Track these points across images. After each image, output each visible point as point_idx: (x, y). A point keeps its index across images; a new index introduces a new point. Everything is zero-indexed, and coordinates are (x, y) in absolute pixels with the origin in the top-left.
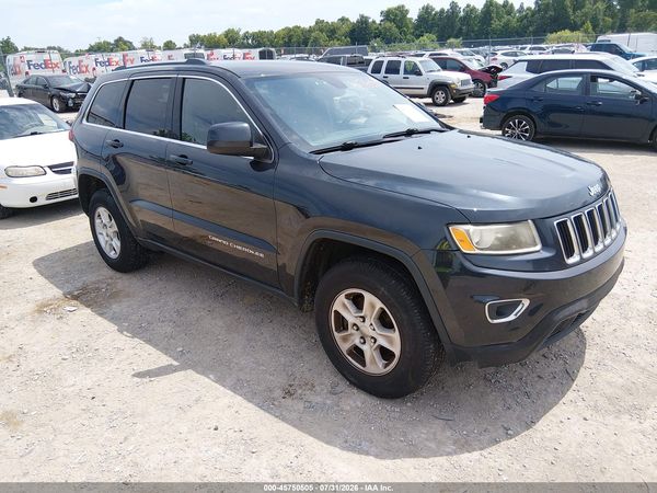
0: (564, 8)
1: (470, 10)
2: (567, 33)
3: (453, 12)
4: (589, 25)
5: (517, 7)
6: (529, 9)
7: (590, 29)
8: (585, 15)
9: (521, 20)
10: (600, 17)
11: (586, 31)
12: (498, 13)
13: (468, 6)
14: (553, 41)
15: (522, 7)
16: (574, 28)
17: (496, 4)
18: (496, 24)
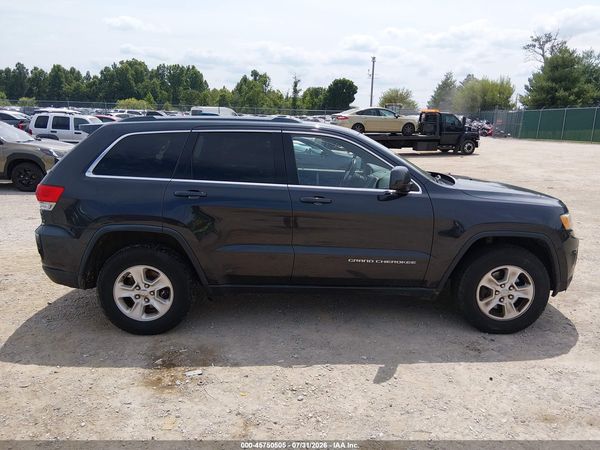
0: (127, 80)
1: (37, 73)
2: (133, 101)
3: (20, 73)
4: (150, 95)
5: (84, 74)
6: (95, 77)
7: (152, 99)
8: (146, 87)
9: (90, 86)
10: (158, 90)
11: (149, 100)
12: (66, 78)
13: (36, 69)
14: (123, 106)
15: (88, 74)
16: (139, 97)
17: (64, 70)
18: (66, 87)
